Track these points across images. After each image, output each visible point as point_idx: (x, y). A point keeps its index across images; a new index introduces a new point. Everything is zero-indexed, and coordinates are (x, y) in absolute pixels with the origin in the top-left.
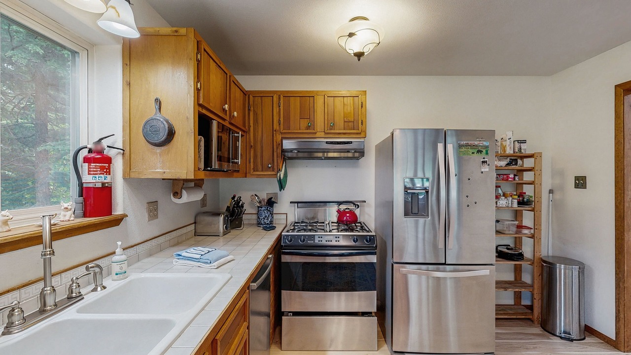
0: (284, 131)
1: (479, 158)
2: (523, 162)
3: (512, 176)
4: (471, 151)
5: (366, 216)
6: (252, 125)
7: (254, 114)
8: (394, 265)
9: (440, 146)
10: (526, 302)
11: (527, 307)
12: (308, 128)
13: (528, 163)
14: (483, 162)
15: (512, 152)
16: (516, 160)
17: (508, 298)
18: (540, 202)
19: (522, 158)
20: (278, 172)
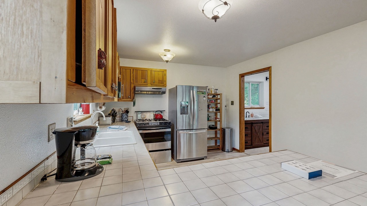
0: (135, 83)
1: (203, 95)
2: (217, 96)
3: (213, 101)
4: (201, 93)
5: (165, 117)
6: (122, 80)
7: (123, 76)
8: (177, 131)
9: (192, 91)
10: (218, 144)
11: (218, 145)
12: (145, 82)
13: (219, 97)
14: (204, 97)
15: (214, 93)
16: (215, 96)
17: (212, 143)
18: (222, 110)
19: (217, 95)
20: (133, 100)
